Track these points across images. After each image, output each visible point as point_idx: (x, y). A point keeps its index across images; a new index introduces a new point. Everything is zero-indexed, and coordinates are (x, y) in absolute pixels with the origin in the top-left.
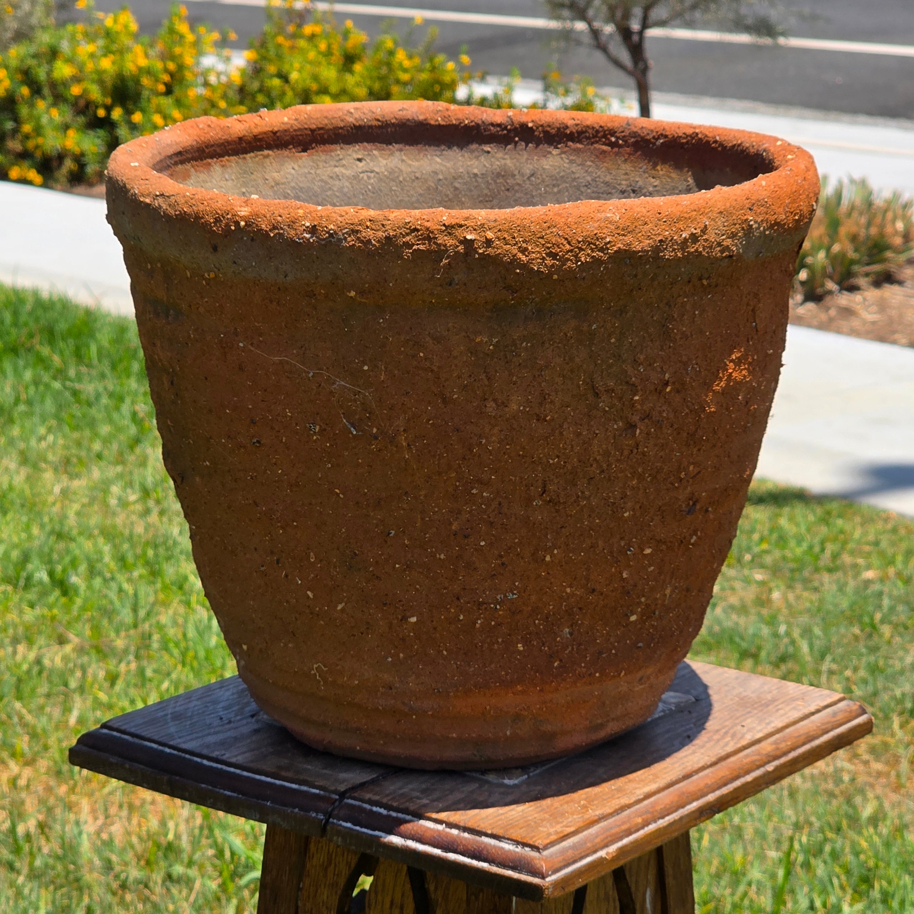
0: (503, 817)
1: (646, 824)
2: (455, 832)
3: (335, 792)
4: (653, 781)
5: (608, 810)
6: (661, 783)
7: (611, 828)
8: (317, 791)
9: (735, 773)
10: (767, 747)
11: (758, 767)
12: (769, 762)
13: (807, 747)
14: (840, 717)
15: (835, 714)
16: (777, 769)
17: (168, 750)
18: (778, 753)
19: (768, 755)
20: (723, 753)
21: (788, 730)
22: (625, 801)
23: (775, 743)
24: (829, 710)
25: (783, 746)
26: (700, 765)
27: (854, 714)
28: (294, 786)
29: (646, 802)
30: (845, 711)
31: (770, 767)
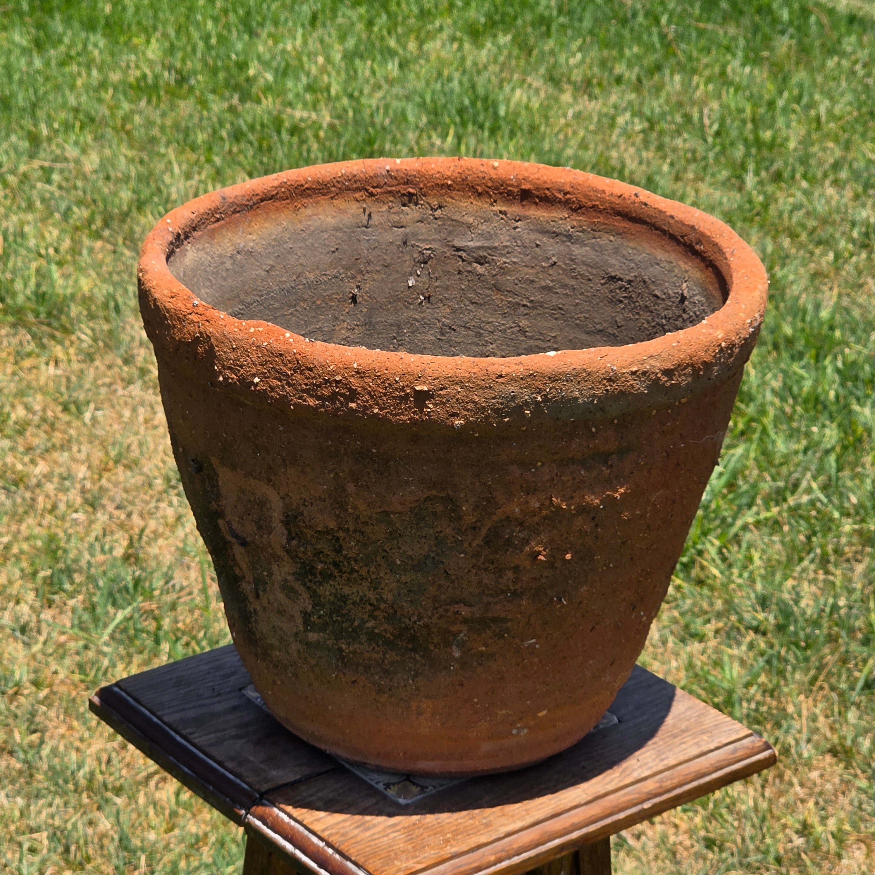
0: (373, 843)
1: (499, 861)
2: (330, 851)
3: (258, 791)
4: (522, 818)
5: (464, 848)
6: (529, 820)
7: (460, 866)
8: (246, 786)
9: (608, 811)
10: (650, 785)
11: (636, 805)
12: (649, 799)
13: (695, 784)
14: (739, 754)
15: (735, 751)
16: (655, 806)
17: (155, 719)
18: (661, 790)
19: (648, 793)
20: (602, 791)
21: (680, 768)
22: (483, 839)
23: (661, 781)
24: (731, 747)
25: (668, 784)
26: (573, 804)
27: (756, 750)
28: (232, 777)
29: (507, 840)
30: (748, 748)
31: (647, 805)
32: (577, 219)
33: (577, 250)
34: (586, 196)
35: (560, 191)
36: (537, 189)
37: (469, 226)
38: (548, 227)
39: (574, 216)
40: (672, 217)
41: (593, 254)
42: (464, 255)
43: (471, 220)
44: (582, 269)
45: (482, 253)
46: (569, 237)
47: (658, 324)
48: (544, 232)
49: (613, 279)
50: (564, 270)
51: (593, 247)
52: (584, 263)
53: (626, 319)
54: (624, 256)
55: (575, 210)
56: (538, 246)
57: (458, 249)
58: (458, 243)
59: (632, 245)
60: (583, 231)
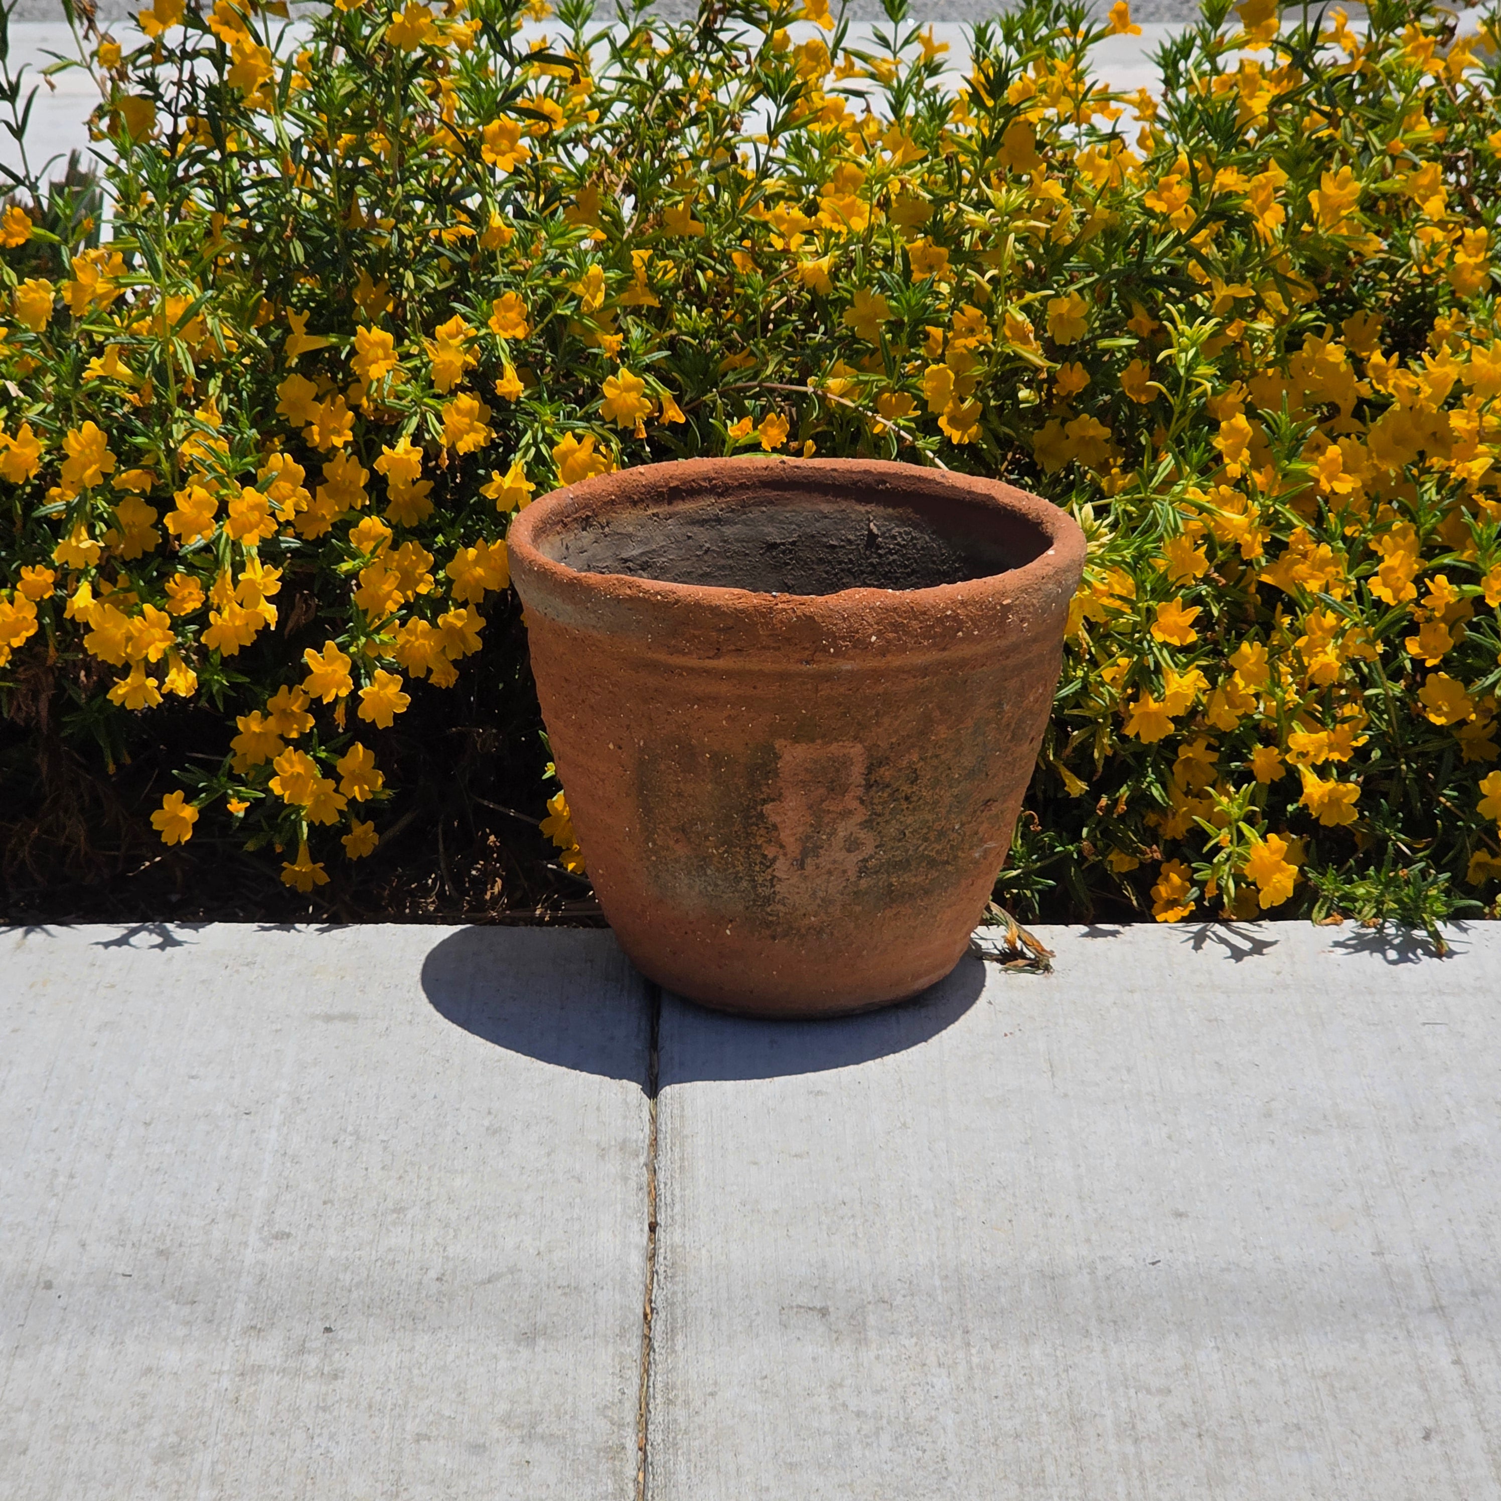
32: (723, 502)
33: (728, 531)
34: (730, 477)
35: (704, 480)
36: (684, 484)
37: (630, 536)
38: (697, 517)
39: (722, 499)
40: (835, 470)
41: (745, 530)
42: (631, 564)
43: (631, 529)
44: (736, 547)
45: (644, 559)
46: (718, 520)
47: (842, 570)
48: (694, 522)
49: (773, 546)
50: (718, 553)
51: (744, 523)
52: (737, 540)
53: (795, 578)
54: (781, 522)
55: (720, 495)
56: (689, 537)
57: (626, 561)
58: (625, 555)
59: (789, 508)
60: (733, 511)
